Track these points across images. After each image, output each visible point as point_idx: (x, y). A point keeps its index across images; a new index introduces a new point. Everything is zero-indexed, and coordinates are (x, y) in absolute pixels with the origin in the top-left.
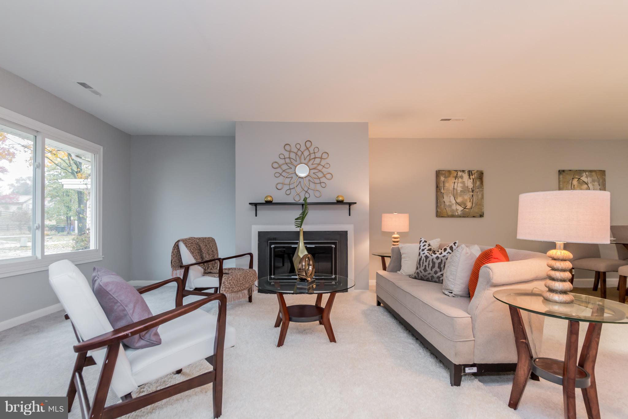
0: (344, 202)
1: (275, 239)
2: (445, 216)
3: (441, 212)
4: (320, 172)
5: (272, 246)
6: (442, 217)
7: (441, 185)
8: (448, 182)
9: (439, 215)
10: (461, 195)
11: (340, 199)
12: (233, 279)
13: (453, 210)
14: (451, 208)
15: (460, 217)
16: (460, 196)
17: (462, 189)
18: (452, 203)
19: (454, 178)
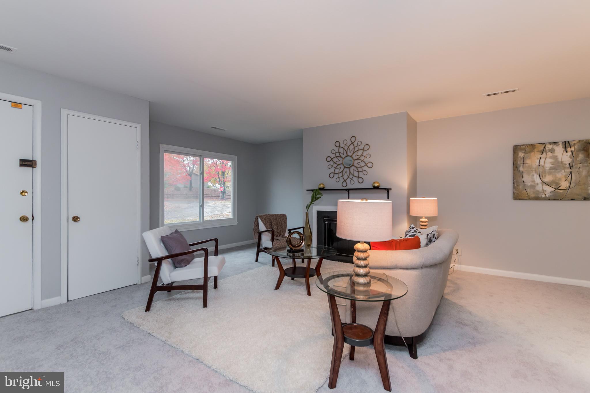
0: (380, 188)
1: (328, 217)
2: (526, 198)
3: (519, 194)
4: (363, 162)
5: (326, 222)
6: (520, 199)
7: (520, 162)
8: (530, 158)
9: (517, 197)
10: (550, 173)
11: (376, 185)
12: (280, 244)
13: (538, 191)
14: (534, 189)
15: (549, 200)
16: (549, 175)
17: (552, 166)
18: (536, 183)
19: (539, 153)
